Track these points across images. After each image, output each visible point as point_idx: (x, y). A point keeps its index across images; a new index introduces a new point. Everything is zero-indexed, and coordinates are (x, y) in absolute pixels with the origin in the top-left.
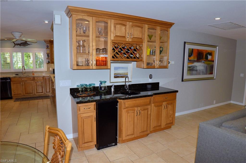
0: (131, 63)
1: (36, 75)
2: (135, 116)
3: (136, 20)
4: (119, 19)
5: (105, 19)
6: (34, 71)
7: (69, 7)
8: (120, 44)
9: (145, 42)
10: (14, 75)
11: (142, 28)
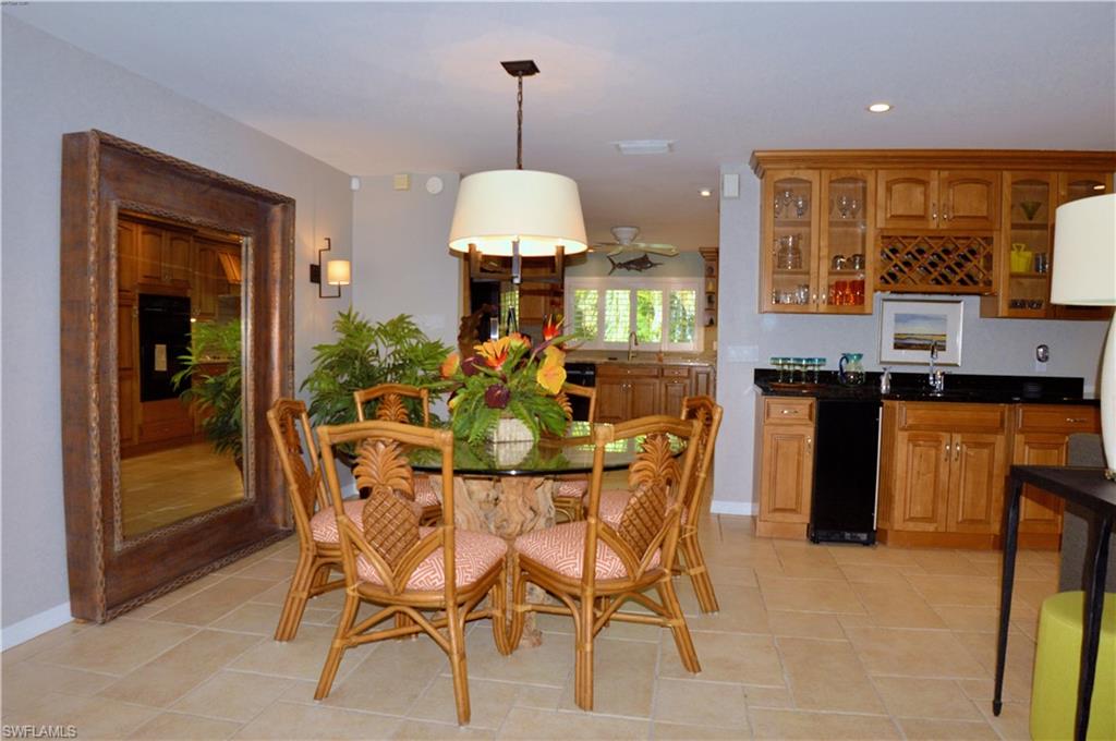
0: (959, 302)
1: (668, 362)
2: (943, 460)
3: (963, 163)
4: (902, 166)
5: (859, 171)
6: (663, 349)
7: (757, 154)
8: (908, 241)
9: (1000, 230)
10: (606, 360)
11: (988, 184)
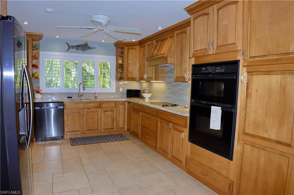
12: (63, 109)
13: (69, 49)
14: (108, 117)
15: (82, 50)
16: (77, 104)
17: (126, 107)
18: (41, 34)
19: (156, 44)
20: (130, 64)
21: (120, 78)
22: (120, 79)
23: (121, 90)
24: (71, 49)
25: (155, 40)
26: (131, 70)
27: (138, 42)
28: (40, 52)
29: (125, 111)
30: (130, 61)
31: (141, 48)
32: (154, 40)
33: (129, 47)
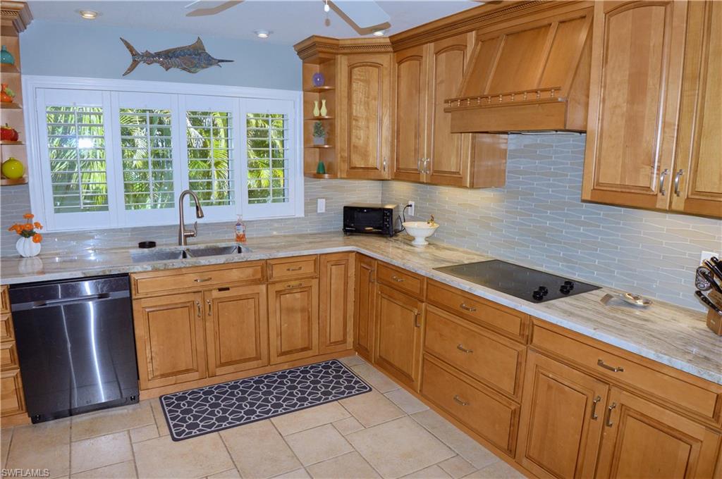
12: (130, 299)
13: (135, 64)
14: (290, 310)
15: (184, 69)
16: (180, 277)
17: (352, 272)
18: (22, 6)
19: (479, 47)
20: (356, 120)
21: (319, 170)
22: (318, 173)
23: (321, 205)
24: (142, 65)
25: (474, 32)
26: (361, 141)
27: (388, 40)
28: (24, 78)
29: (346, 284)
30: (358, 110)
31: (400, 63)
32: (471, 30)
33: (352, 56)
